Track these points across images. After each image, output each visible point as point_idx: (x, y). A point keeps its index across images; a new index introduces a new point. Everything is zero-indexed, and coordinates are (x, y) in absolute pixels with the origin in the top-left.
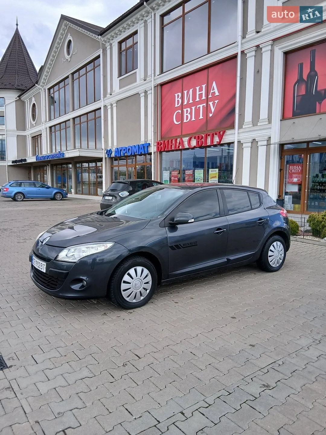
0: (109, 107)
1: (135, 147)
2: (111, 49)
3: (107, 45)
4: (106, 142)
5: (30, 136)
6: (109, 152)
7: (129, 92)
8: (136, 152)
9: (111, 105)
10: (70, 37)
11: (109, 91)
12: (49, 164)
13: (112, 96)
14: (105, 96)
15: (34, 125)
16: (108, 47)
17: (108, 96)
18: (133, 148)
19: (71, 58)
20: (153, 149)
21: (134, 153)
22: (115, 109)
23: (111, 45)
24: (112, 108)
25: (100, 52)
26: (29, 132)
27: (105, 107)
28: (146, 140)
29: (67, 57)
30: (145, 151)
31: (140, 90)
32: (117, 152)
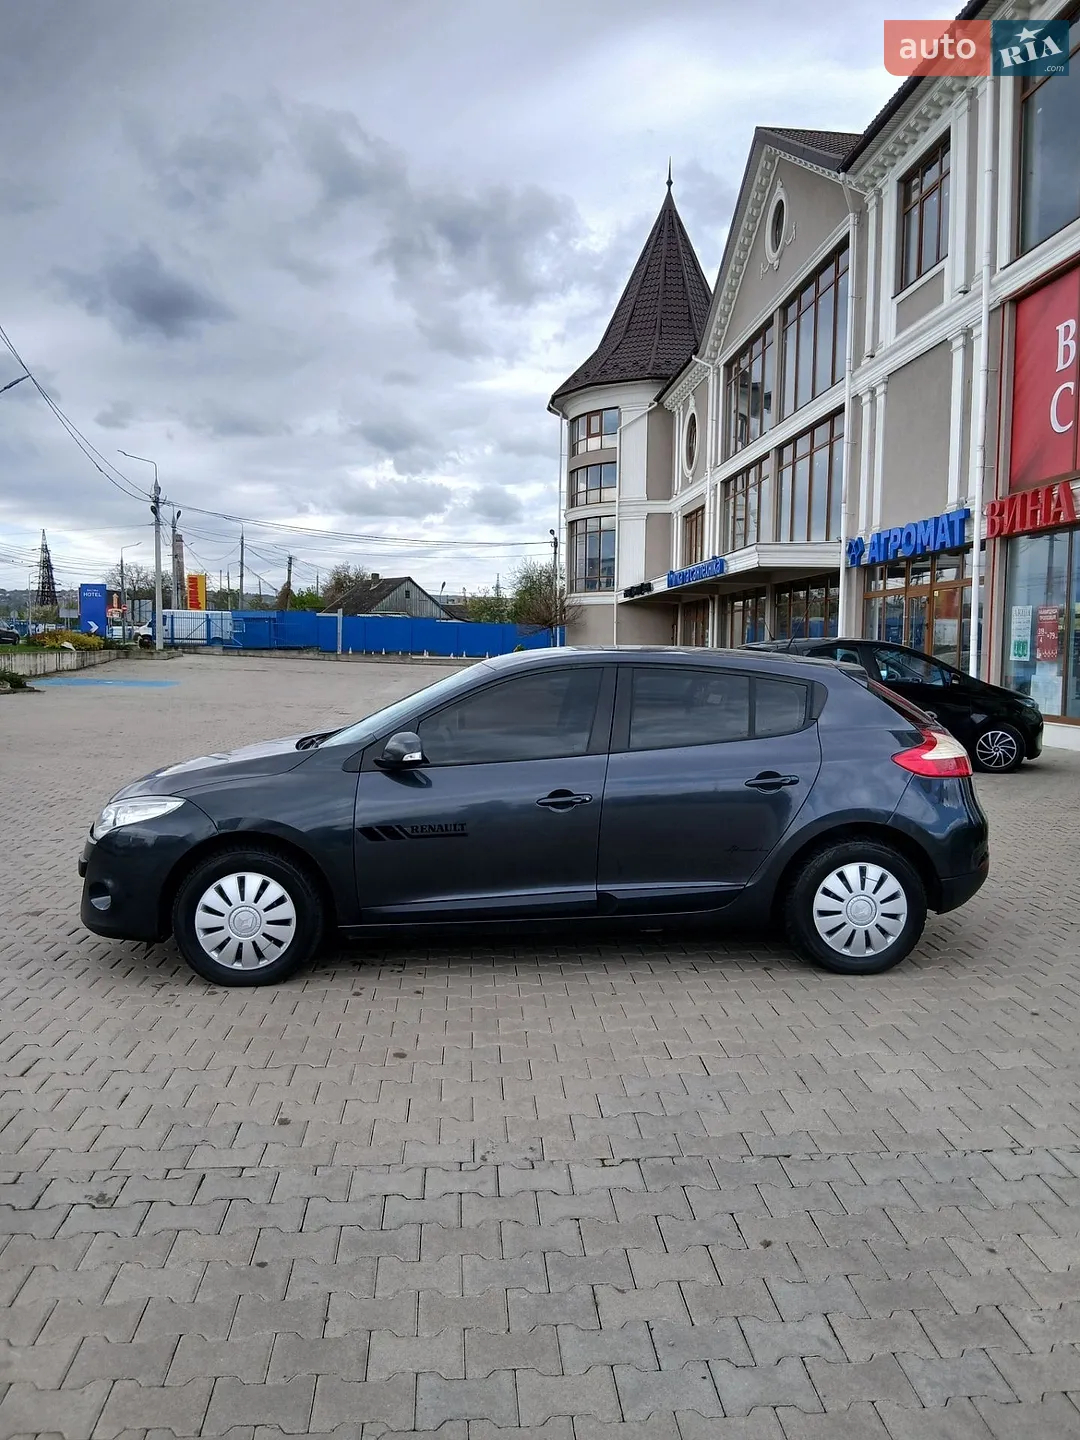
0: (866, 398)
1: (926, 527)
2: (879, 205)
3: (870, 194)
4: (853, 516)
5: (679, 513)
6: (855, 548)
7: (922, 338)
8: (928, 544)
9: (872, 392)
10: (780, 194)
11: (868, 349)
12: (716, 596)
13: (874, 360)
14: (857, 364)
15: (690, 479)
16: (872, 204)
17: (865, 361)
18: (921, 528)
19: (780, 257)
20: (978, 530)
21: (924, 548)
22: (881, 400)
23: (879, 193)
24: (873, 401)
25: (849, 225)
26: (678, 505)
27: (856, 399)
28: (963, 498)
29: (772, 256)
30: (952, 542)
31: (949, 328)
32: (876, 547)
